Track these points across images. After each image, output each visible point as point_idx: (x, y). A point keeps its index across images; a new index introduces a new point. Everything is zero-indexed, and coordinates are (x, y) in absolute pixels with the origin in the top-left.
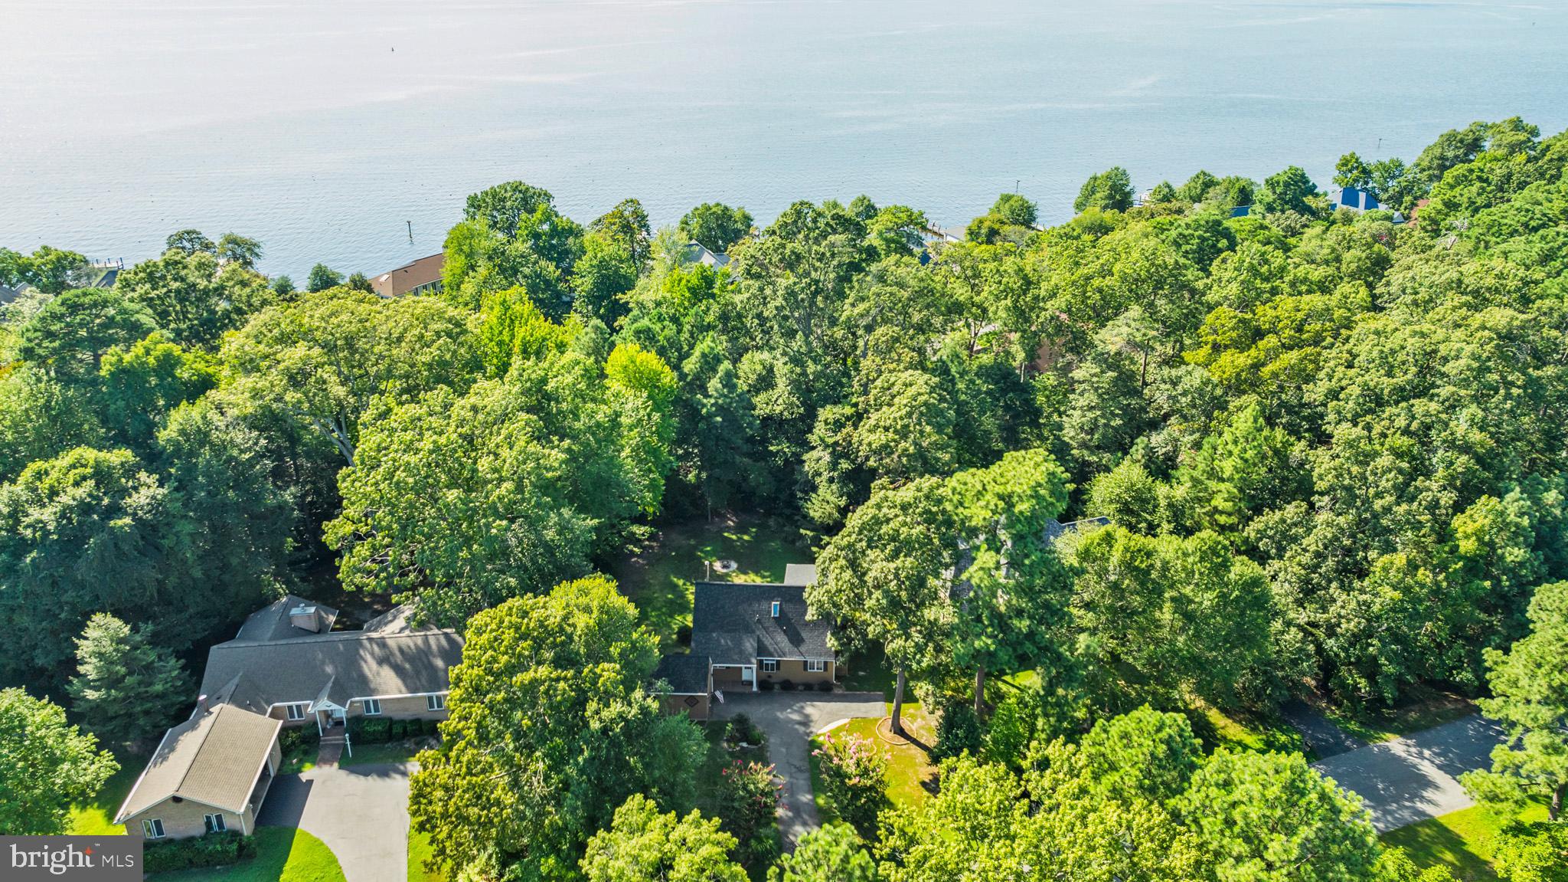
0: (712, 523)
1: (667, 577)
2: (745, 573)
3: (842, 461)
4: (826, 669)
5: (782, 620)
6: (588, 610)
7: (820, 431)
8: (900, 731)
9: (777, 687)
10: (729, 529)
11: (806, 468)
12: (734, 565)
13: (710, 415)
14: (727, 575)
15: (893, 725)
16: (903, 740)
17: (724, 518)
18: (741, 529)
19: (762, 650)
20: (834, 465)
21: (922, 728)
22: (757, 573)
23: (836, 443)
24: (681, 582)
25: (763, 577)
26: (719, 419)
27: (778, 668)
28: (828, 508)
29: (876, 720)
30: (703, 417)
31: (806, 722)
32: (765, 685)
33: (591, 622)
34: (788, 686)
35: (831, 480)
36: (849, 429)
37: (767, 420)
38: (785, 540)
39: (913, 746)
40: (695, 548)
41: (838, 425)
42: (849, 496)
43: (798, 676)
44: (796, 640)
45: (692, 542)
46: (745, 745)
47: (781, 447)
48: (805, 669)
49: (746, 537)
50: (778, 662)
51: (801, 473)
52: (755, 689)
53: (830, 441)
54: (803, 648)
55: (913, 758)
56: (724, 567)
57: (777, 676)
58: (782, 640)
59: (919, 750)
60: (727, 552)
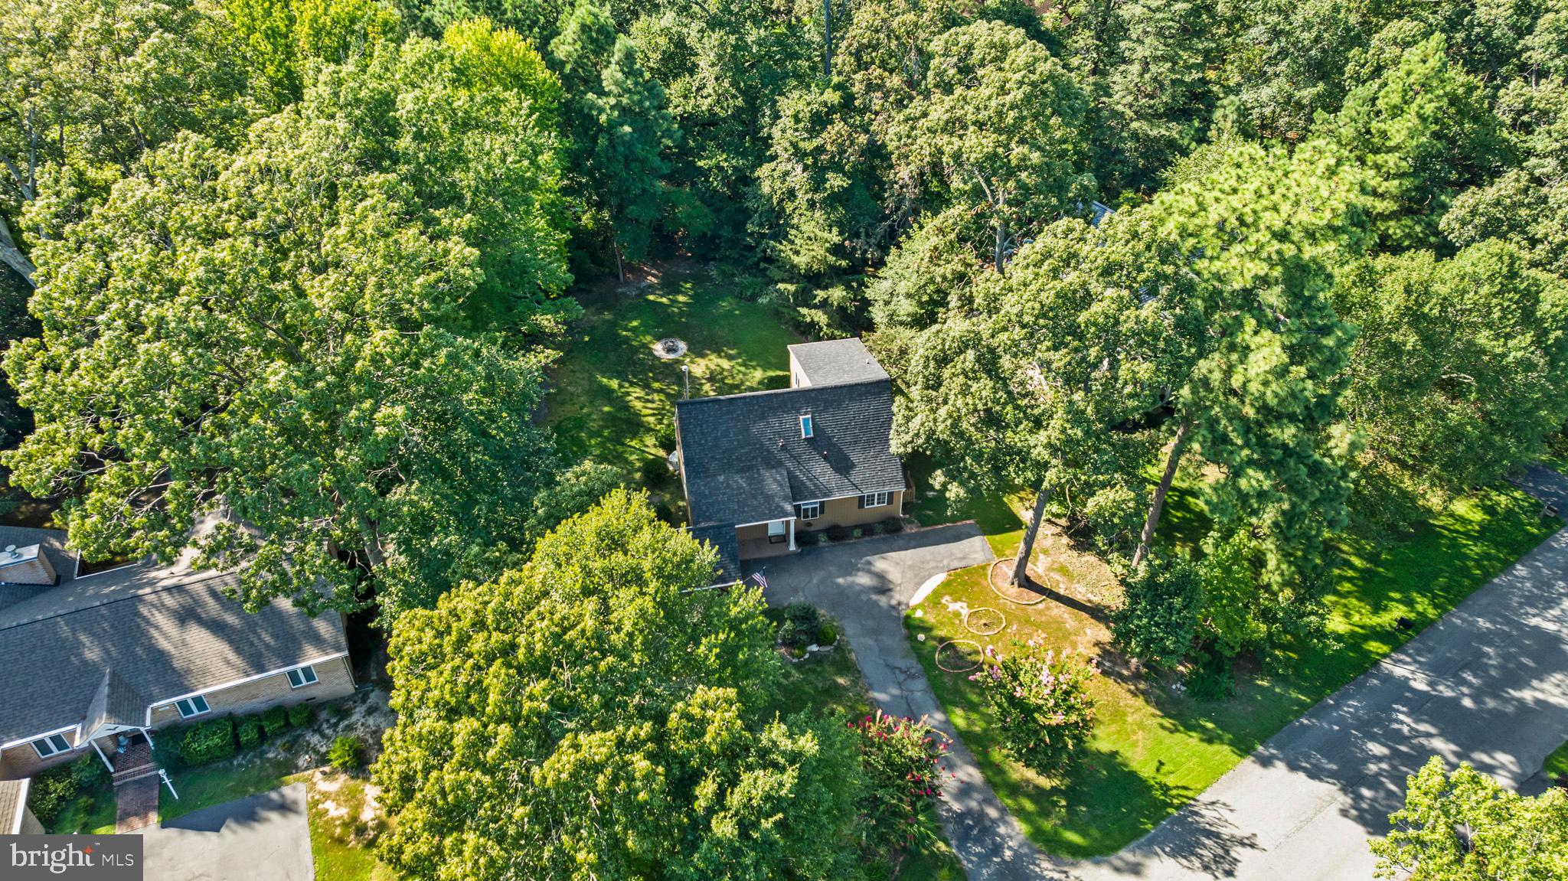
0: (627, 283)
1: (592, 379)
2: (703, 356)
3: (830, 175)
4: (890, 502)
5: (819, 442)
7: (782, 135)
8: (1026, 582)
9: (823, 538)
10: (651, 288)
11: (766, 189)
12: (682, 346)
13: (613, 125)
14: (677, 362)
15: (1016, 575)
16: (1035, 597)
17: (641, 274)
18: (670, 286)
19: (797, 490)
20: (817, 183)
21: (1051, 569)
22: (718, 352)
23: (820, 150)
24: (614, 384)
25: (730, 358)
26: (627, 129)
27: (822, 512)
28: (819, 251)
29: (984, 568)
30: (601, 129)
31: (884, 587)
32: (805, 538)
34: (838, 534)
35: (812, 205)
36: (838, 125)
37: (688, 121)
38: (740, 296)
39: (1053, 603)
40: (614, 324)
41: (819, 121)
42: (840, 224)
43: (849, 517)
44: (843, 466)
45: (607, 316)
46: (814, 648)
47: (716, 161)
48: (861, 505)
49: (681, 298)
50: (822, 504)
51: (758, 197)
52: (792, 547)
53: (808, 146)
54: (856, 476)
55: (1059, 623)
56: (670, 350)
57: (819, 522)
58: (822, 471)
59: (1063, 608)
60: (666, 325)
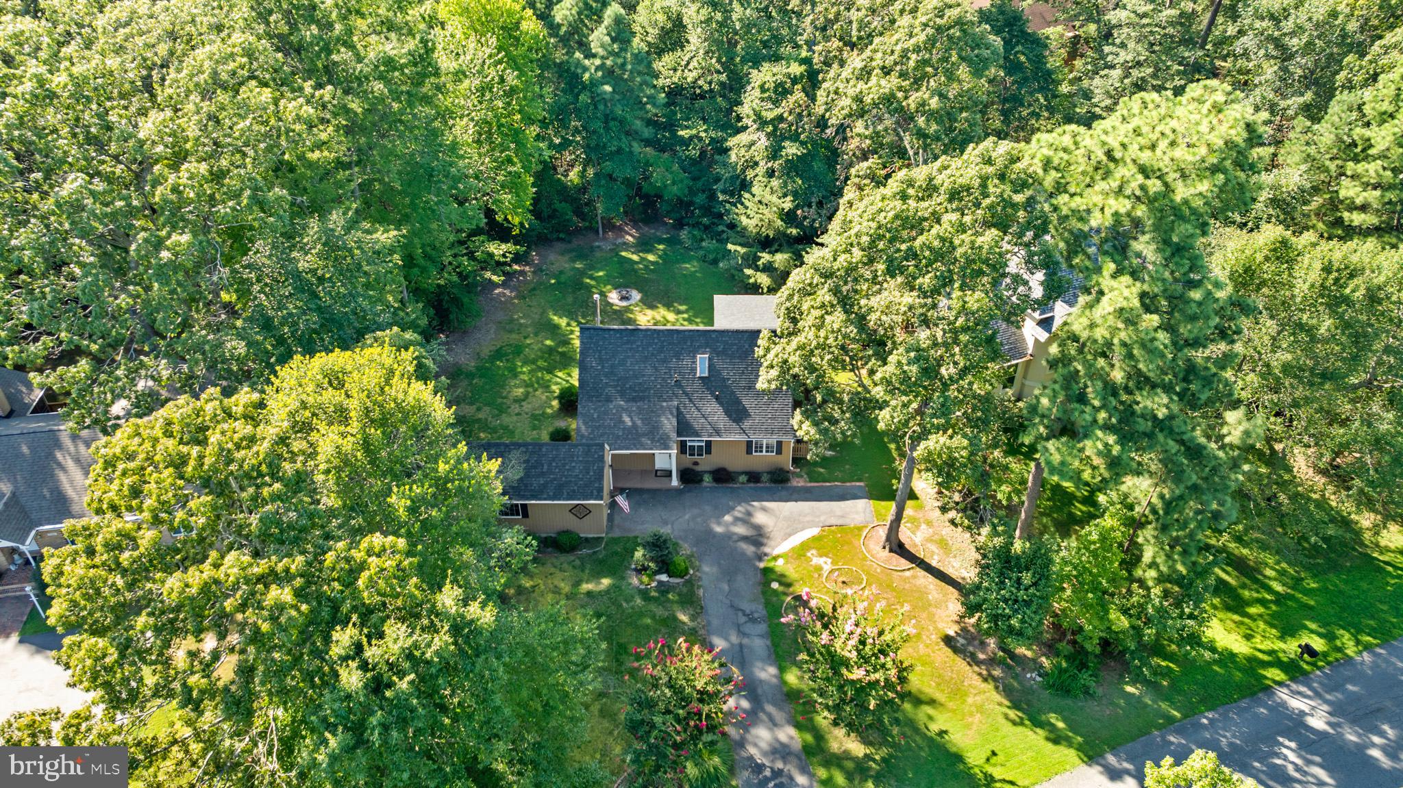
0: (604, 239)
1: (544, 312)
2: (652, 307)
3: (787, 144)
4: (779, 452)
5: (713, 383)
6: (342, 415)
7: (750, 103)
8: (899, 549)
9: (707, 478)
10: (626, 247)
11: (733, 158)
12: (636, 296)
13: (594, 83)
14: (627, 309)
15: (888, 539)
16: (904, 563)
17: (620, 230)
18: (644, 245)
19: (684, 427)
20: (774, 153)
21: (929, 540)
22: (668, 306)
23: (780, 118)
24: (563, 322)
25: (679, 312)
26: (608, 88)
27: (709, 451)
28: (769, 214)
29: (860, 529)
30: (584, 87)
31: (758, 538)
32: (689, 476)
33: (348, 445)
34: (722, 476)
35: (771, 173)
36: (798, 96)
37: (675, 93)
38: (703, 259)
39: (921, 573)
40: (582, 273)
41: (781, 91)
42: (795, 194)
43: (738, 462)
44: (737, 413)
45: (578, 265)
46: (664, 577)
47: (695, 131)
48: (749, 451)
49: (651, 257)
50: (709, 444)
51: (725, 165)
52: (675, 482)
53: (770, 115)
54: (747, 424)
55: (922, 593)
56: (623, 298)
57: (706, 463)
58: (715, 412)
59: (931, 578)
60: (627, 278)
